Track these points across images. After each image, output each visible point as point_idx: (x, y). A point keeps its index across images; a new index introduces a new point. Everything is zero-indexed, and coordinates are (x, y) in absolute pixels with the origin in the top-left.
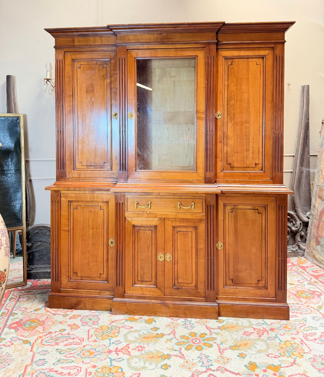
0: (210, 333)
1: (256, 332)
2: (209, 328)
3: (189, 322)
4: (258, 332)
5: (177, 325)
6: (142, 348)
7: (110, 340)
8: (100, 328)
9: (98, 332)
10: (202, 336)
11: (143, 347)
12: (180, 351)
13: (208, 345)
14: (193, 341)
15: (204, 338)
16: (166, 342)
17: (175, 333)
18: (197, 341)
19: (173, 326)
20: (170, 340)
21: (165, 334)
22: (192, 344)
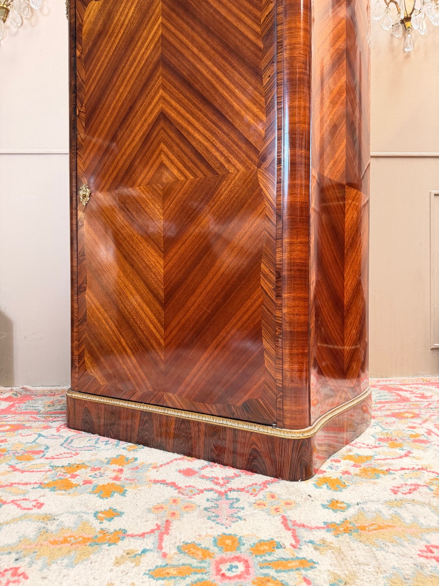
0: (294, 542)
2: (294, 525)
3: (231, 501)
5: (188, 509)
6: (16, 578)
10: (262, 548)
14: (221, 565)
15: (269, 558)
16: (117, 563)
17: (167, 533)
18: (237, 567)
19: (172, 511)
20: (134, 556)
21: (129, 533)
22: (211, 580)
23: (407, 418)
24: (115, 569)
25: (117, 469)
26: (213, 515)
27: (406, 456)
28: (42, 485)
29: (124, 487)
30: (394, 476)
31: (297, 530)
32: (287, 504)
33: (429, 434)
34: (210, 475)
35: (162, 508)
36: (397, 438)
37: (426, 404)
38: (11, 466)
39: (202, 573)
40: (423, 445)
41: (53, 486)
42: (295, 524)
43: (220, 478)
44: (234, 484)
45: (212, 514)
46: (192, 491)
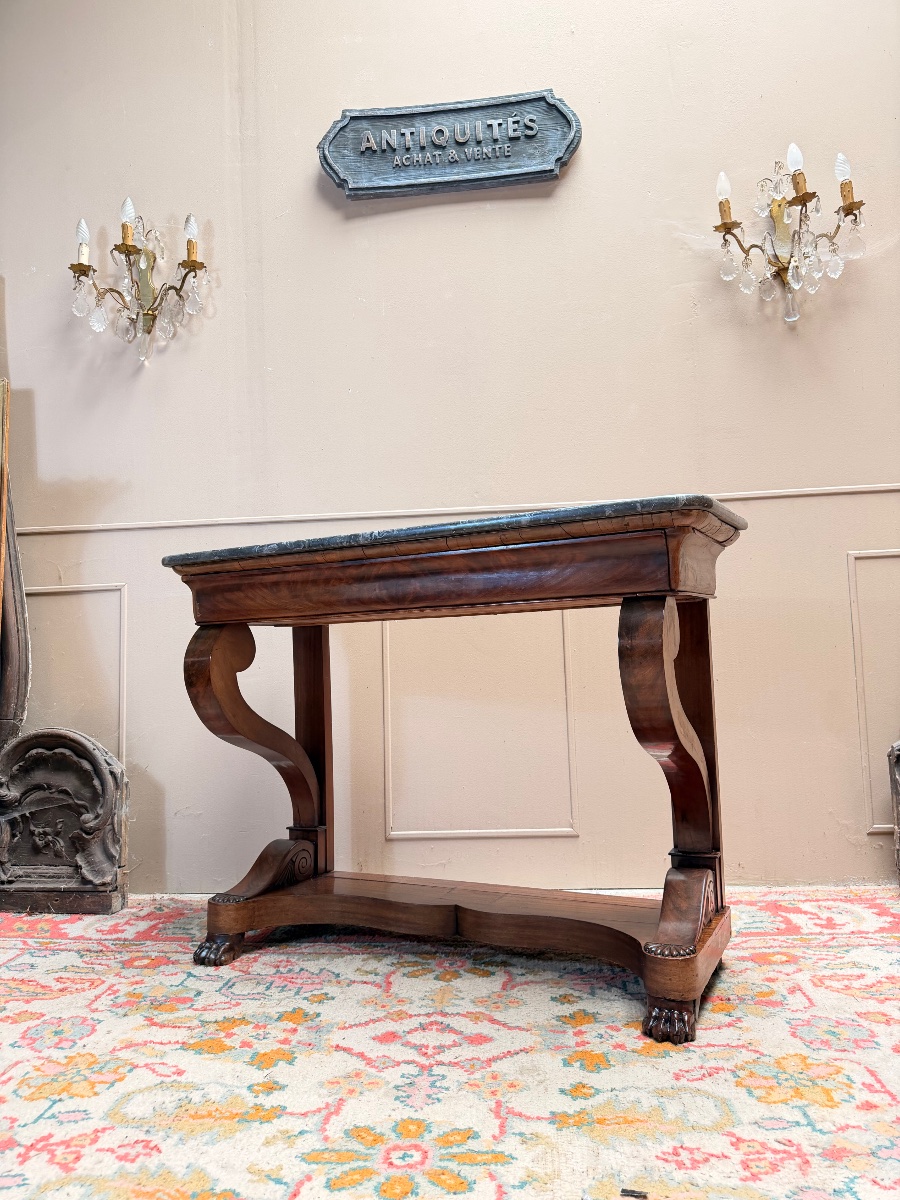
0: (497, 1132)
1: (737, 1156)
2: (508, 1113)
3: (435, 1078)
4: (751, 1157)
5: (371, 1086)
6: (144, 1152)
7: (54, 1103)
8: (64, 1061)
9: (39, 1073)
10: (452, 1139)
11: (152, 1149)
12: (301, 1183)
13: (452, 1182)
14: (393, 1153)
15: (455, 1150)
16: (267, 1143)
17: (337, 1112)
18: (412, 1156)
19: (351, 1087)
20: (289, 1137)
21: (289, 1110)
22: (376, 1167)
23: (775, 963)
24: (263, 1150)
25: (289, 1028)
26: (404, 1095)
27: (729, 1025)
28: (185, 1046)
29: (293, 1053)
30: (690, 1055)
31: (510, 1119)
32: (512, 1086)
33: (792, 991)
34: (418, 1043)
35: (338, 1083)
36: (732, 997)
37: (827, 938)
38: (148, 1019)
39: (366, 1160)
40: (770, 1009)
41: (199, 1048)
42: (510, 1111)
43: (431, 1046)
44: (446, 1057)
45: (403, 1093)
46: (384, 1063)
